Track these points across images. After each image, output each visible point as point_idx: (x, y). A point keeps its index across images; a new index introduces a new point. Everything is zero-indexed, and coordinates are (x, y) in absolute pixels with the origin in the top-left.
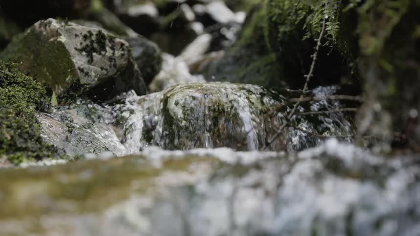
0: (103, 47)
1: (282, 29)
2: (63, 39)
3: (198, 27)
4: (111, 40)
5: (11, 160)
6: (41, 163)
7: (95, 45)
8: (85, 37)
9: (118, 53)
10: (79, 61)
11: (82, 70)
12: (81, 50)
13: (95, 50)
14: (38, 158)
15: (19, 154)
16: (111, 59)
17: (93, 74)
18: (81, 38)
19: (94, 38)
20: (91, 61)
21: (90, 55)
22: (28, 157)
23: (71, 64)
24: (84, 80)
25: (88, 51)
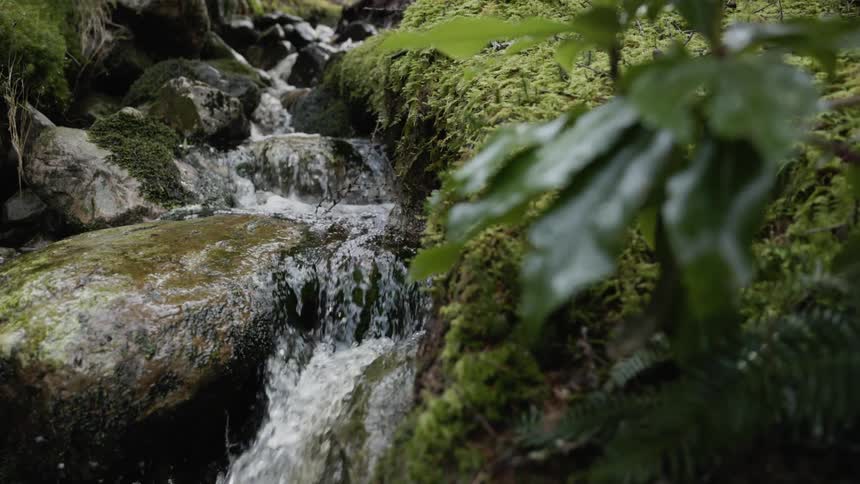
0: (221, 105)
1: (353, 94)
2: (191, 96)
3: (288, 44)
4: (228, 98)
5: (165, 206)
6: (184, 208)
7: (216, 103)
8: (208, 96)
9: (232, 109)
10: (204, 114)
11: (205, 121)
12: (206, 105)
13: (215, 106)
14: (183, 204)
15: (170, 202)
16: (227, 113)
17: (213, 124)
18: (205, 97)
19: (215, 97)
20: (212, 115)
21: (211, 110)
22: (176, 204)
23: (197, 116)
24: (207, 129)
25: (211, 106)
